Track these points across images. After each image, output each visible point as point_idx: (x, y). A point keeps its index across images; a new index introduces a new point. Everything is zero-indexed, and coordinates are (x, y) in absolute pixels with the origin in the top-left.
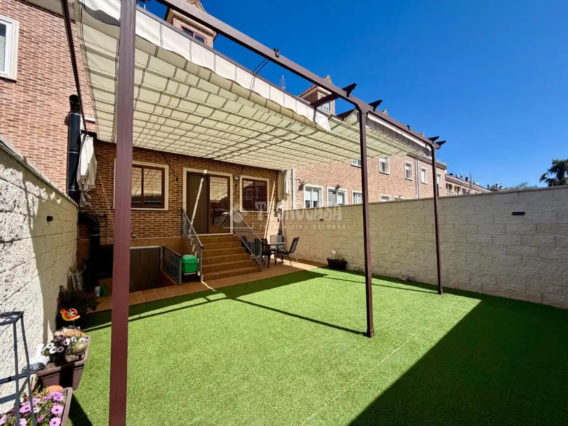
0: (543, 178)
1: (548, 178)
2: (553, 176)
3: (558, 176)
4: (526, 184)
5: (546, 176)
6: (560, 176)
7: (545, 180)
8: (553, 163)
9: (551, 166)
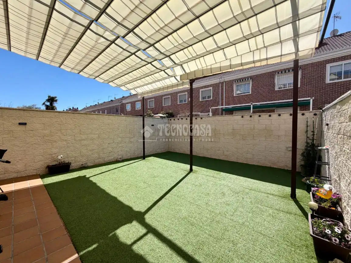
0: (44, 104)
1: (46, 104)
2: (48, 104)
3: (50, 104)
4: (35, 105)
5: (45, 103)
6: (51, 104)
7: (45, 105)
8: (49, 97)
9: (47, 98)
